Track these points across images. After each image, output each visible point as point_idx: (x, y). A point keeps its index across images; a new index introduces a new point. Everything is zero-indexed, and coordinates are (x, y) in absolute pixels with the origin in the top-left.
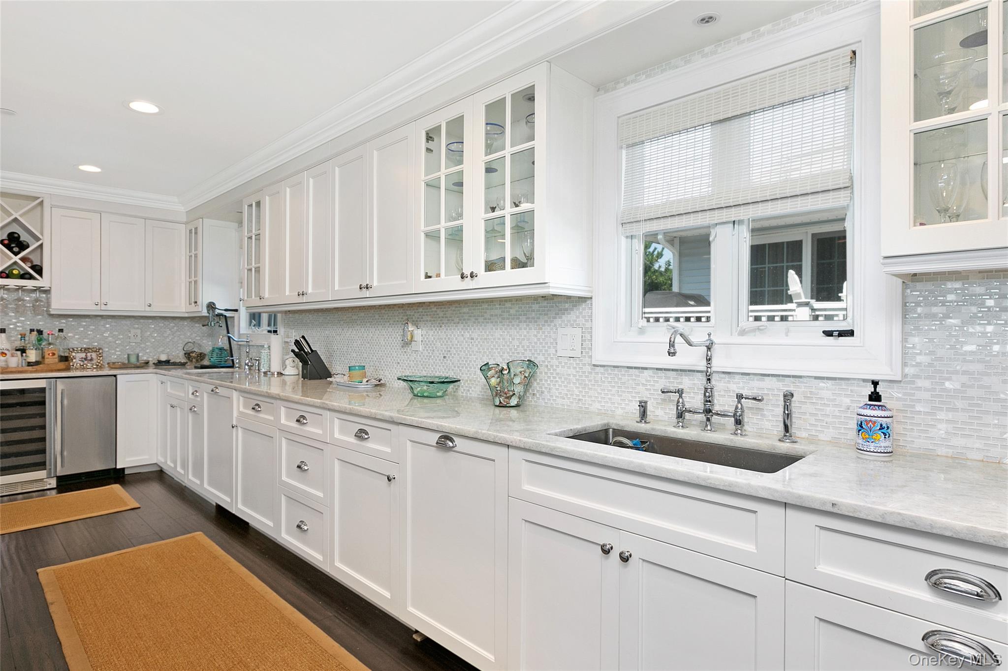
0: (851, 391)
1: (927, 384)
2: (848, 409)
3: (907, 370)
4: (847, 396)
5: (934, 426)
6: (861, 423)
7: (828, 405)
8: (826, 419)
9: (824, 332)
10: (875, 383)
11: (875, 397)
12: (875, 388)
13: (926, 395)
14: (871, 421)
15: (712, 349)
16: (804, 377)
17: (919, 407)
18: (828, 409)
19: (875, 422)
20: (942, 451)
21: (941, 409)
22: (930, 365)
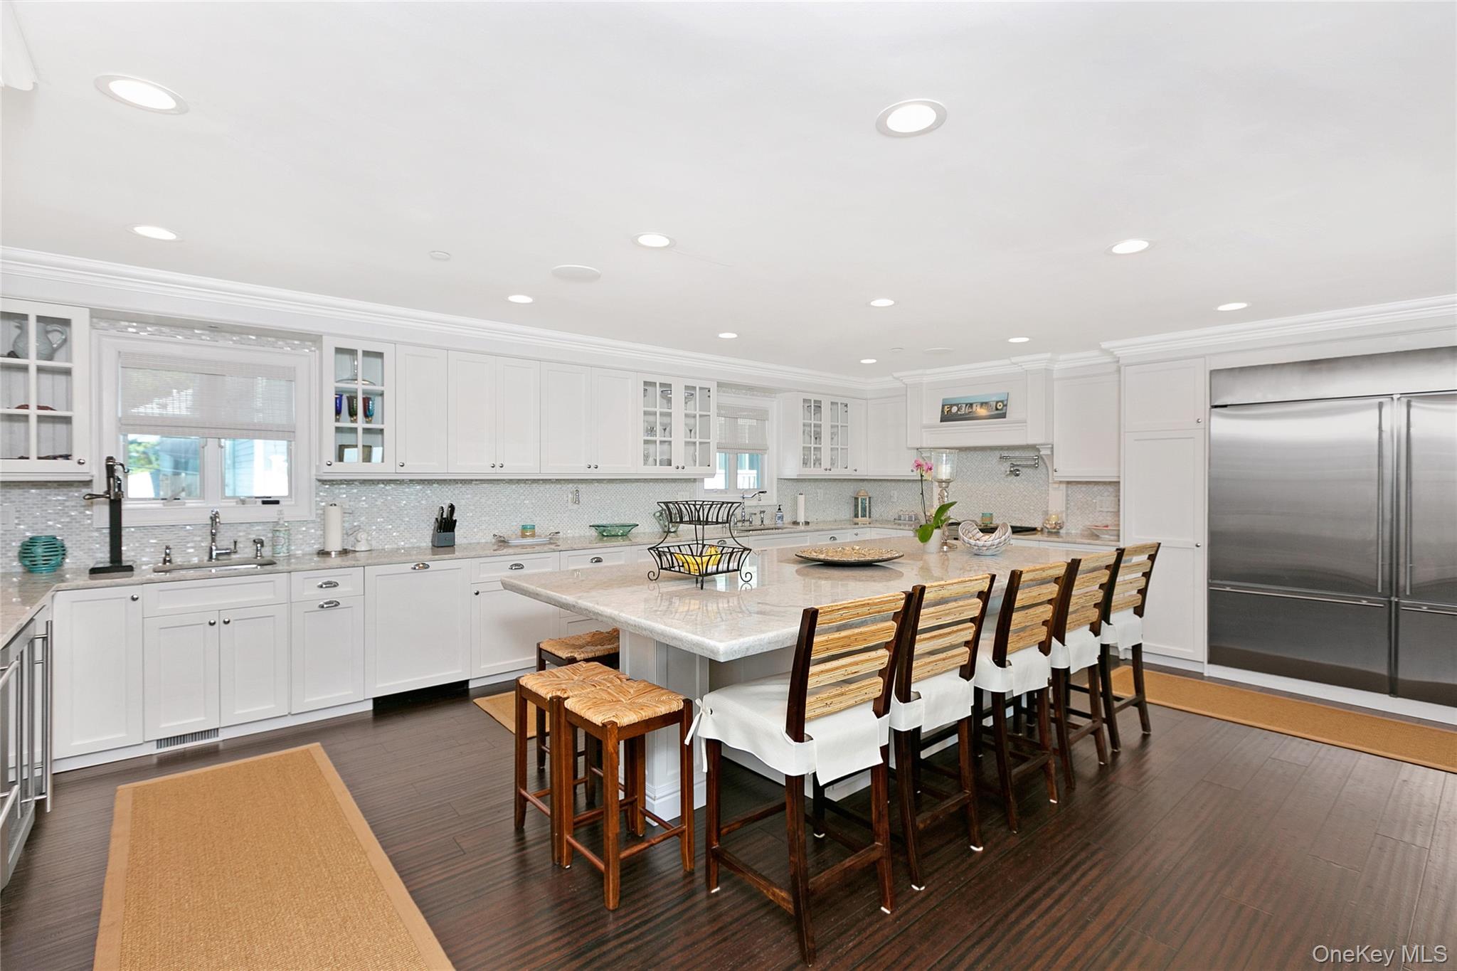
11: (780, 509)
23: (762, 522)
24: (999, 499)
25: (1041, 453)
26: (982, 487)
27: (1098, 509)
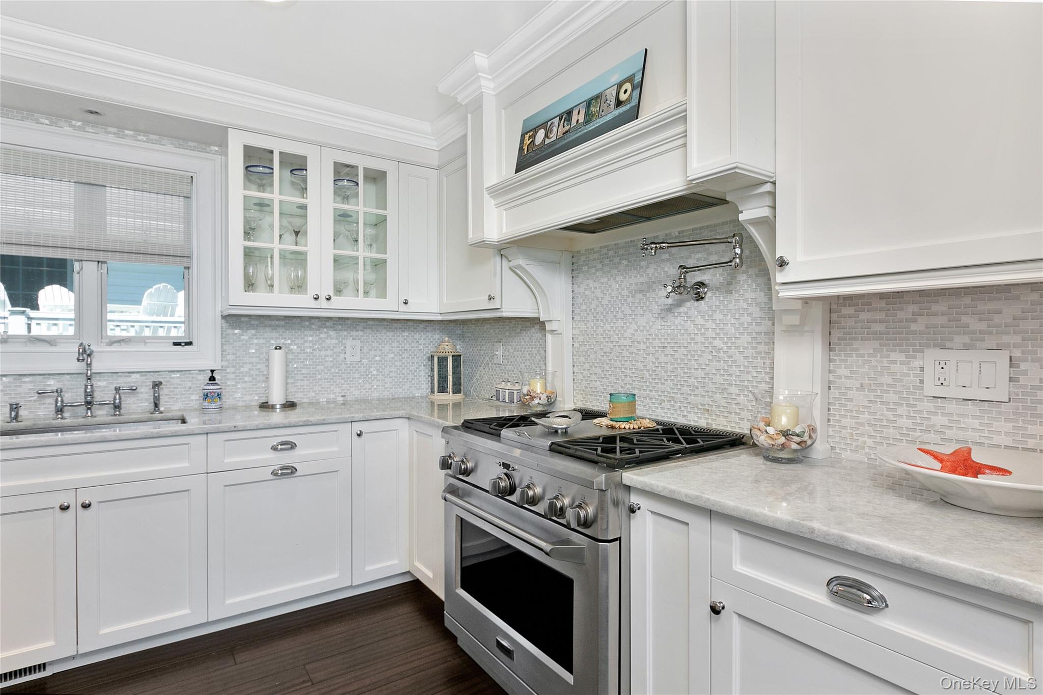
0: (192, 378)
1: (233, 370)
2: (190, 388)
3: (223, 363)
4: (189, 381)
5: (236, 392)
6: (207, 394)
7: (178, 388)
8: (177, 397)
9: (174, 343)
10: (212, 371)
11: (212, 379)
12: (212, 374)
13: (232, 376)
14: (213, 392)
15: (92, 356)
16: (161, 371)
17: (229, 383)
18: (178, 390)
19: (215, 392)
20: (240, 404)
21: (239, 383)
22: (234, 360)
23: (156, 405)
24: (663, 359)
25: (742, 217)
26: (630, 331)
27: (930, 389)
